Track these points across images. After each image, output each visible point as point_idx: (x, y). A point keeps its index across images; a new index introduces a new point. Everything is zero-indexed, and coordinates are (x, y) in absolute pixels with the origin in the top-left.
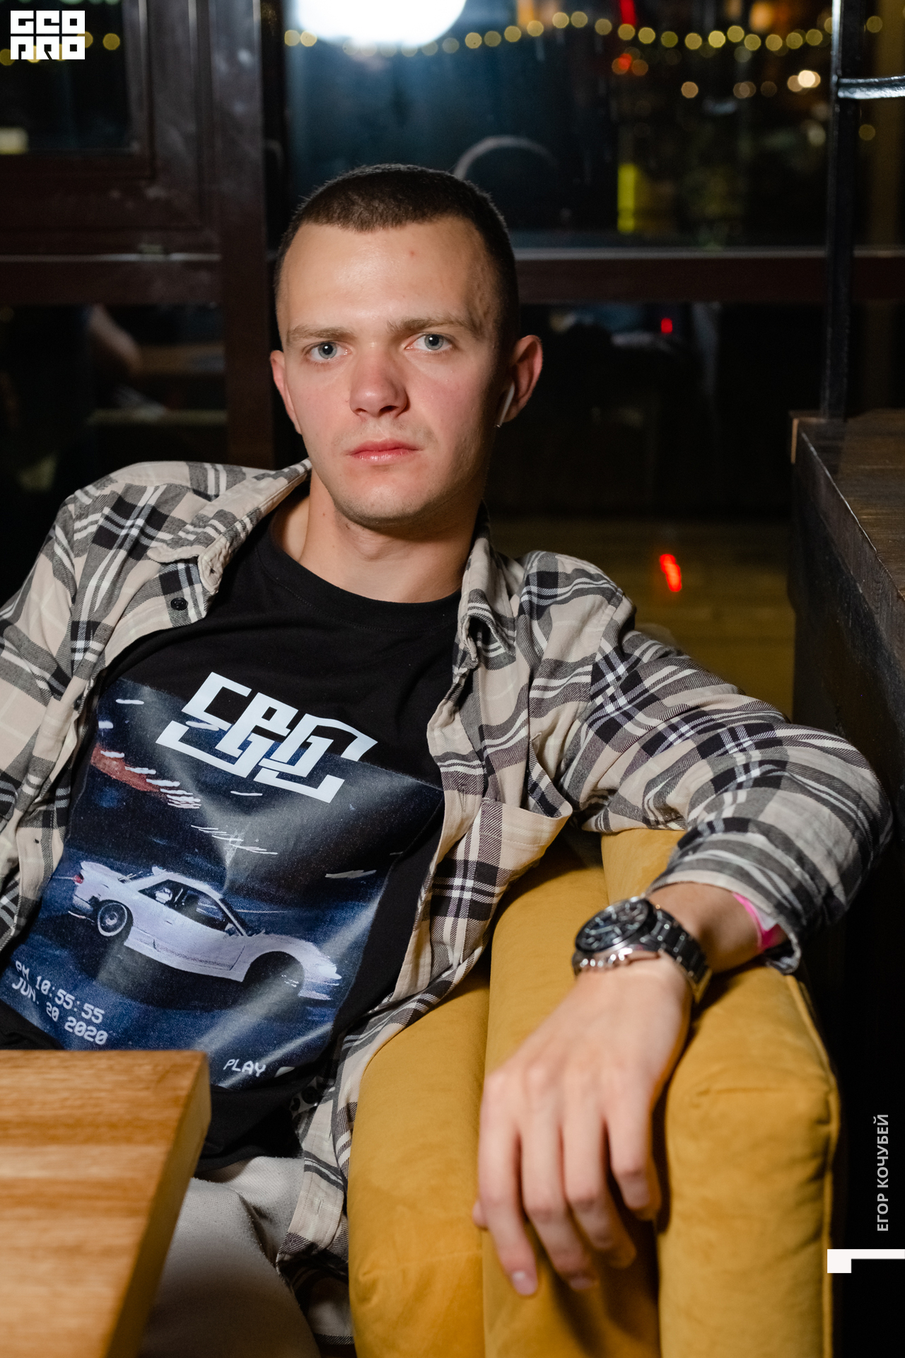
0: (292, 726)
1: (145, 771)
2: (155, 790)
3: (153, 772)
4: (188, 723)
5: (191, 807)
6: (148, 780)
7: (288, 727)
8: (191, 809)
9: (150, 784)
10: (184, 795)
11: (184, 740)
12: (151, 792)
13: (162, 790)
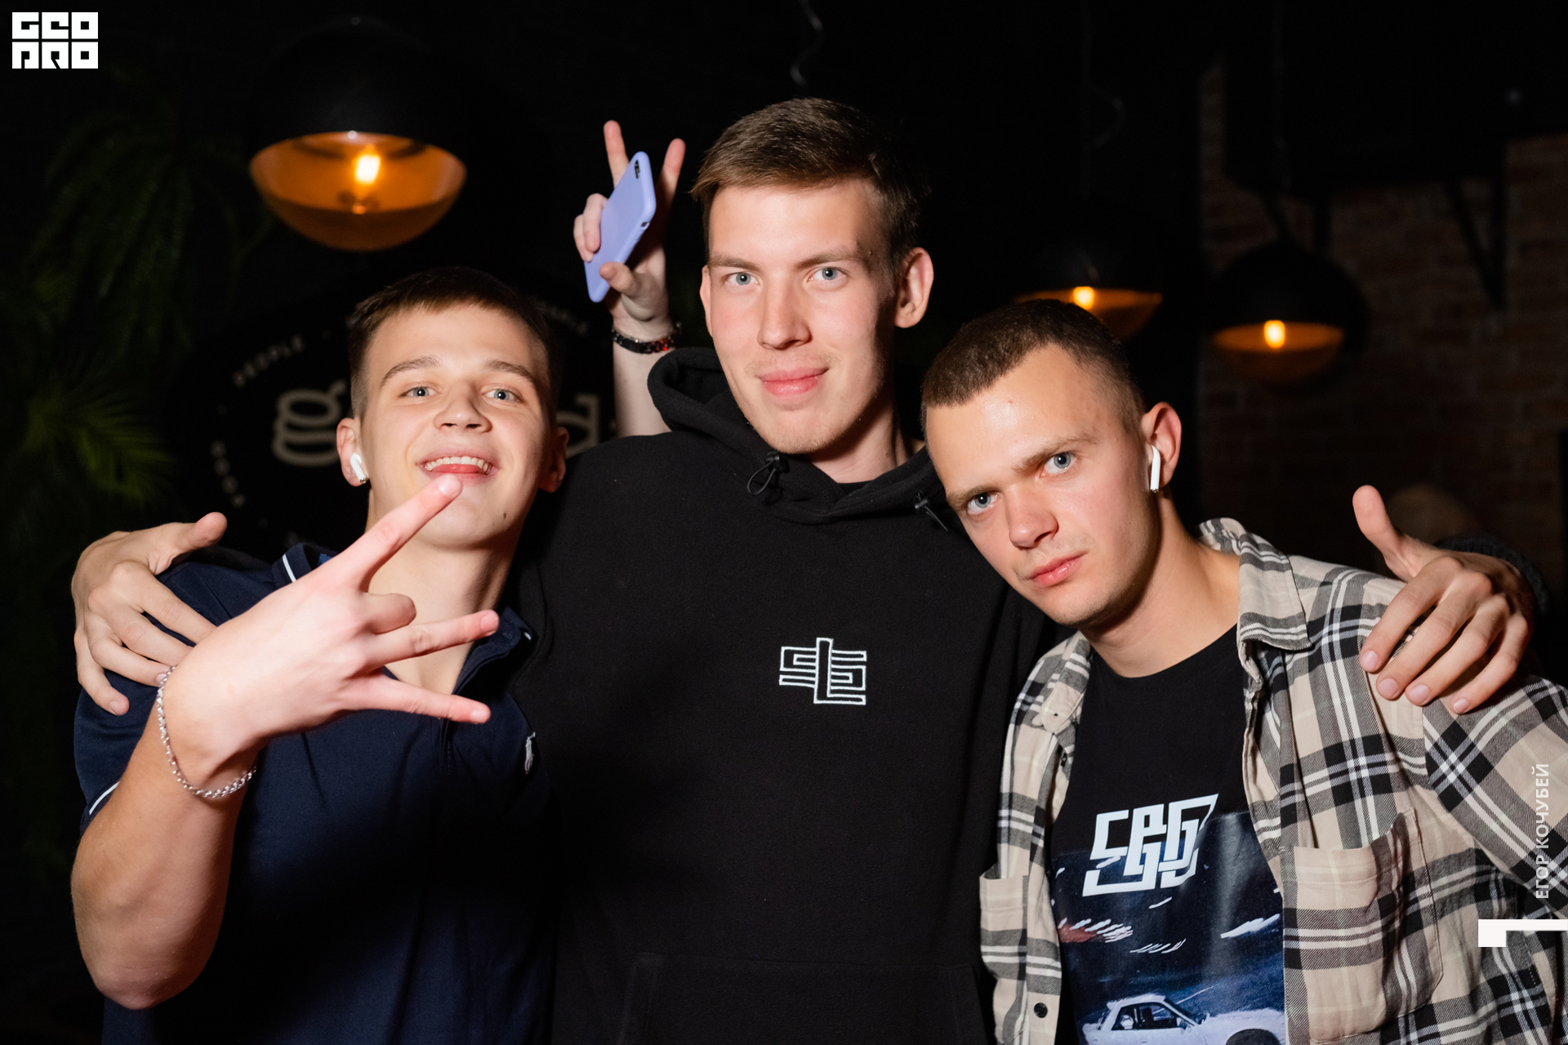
0: (1165, 821)
1: (1083, 923)
2: (1094, 935)
3: (1089, 921)
4: (1098, 866)
5: (1126, 935)
6: (1087, 930)
7: (1164, 824)
8: (1126, 938)
9: (1089, 932)
10: (1116, 929)
11: (1101, 882)
12: (1091, 939)
13: (1099, 933)
